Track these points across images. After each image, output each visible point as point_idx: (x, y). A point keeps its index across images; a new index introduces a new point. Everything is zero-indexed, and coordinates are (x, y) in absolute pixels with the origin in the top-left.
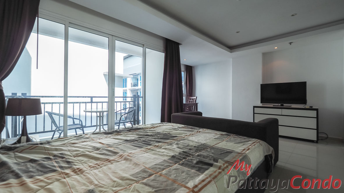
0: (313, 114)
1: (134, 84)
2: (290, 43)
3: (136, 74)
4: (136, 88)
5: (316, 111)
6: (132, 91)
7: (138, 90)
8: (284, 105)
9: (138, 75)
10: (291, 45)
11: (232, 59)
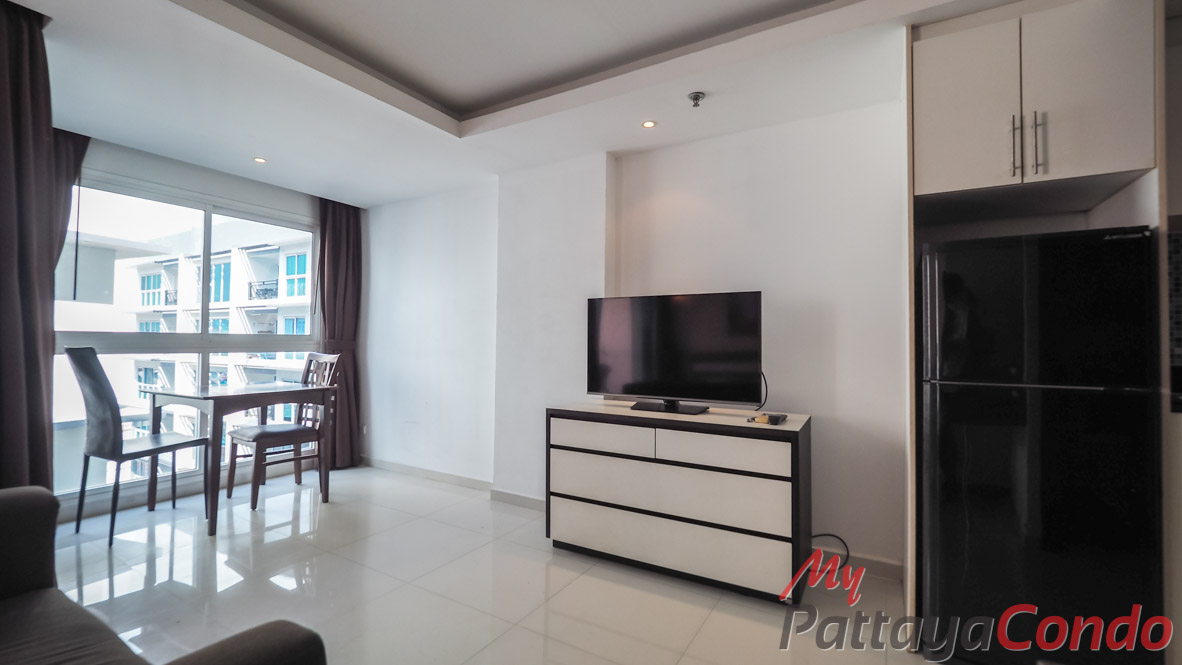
0: (777, 457)
1: (263, 287)
2: (697, 97)
3: (266, 245)
4: (270, 303)
5: (788, 446)
6: (254, 315)
7: (276, 311)
8: (683, 403)
9: (278, 250)
10: (696, 105)
11: (497, 177)
